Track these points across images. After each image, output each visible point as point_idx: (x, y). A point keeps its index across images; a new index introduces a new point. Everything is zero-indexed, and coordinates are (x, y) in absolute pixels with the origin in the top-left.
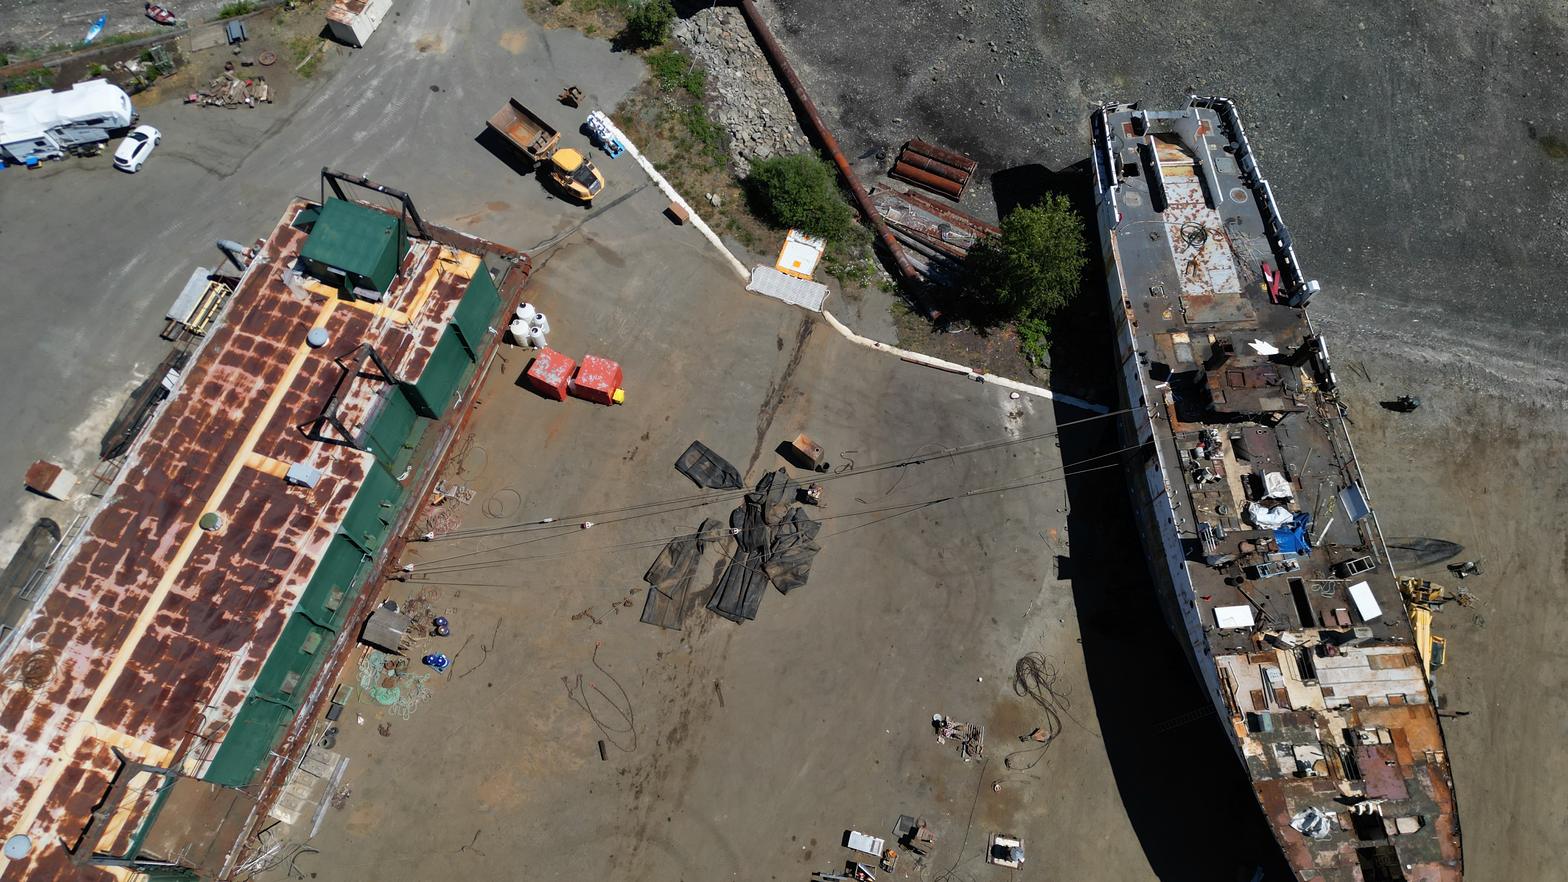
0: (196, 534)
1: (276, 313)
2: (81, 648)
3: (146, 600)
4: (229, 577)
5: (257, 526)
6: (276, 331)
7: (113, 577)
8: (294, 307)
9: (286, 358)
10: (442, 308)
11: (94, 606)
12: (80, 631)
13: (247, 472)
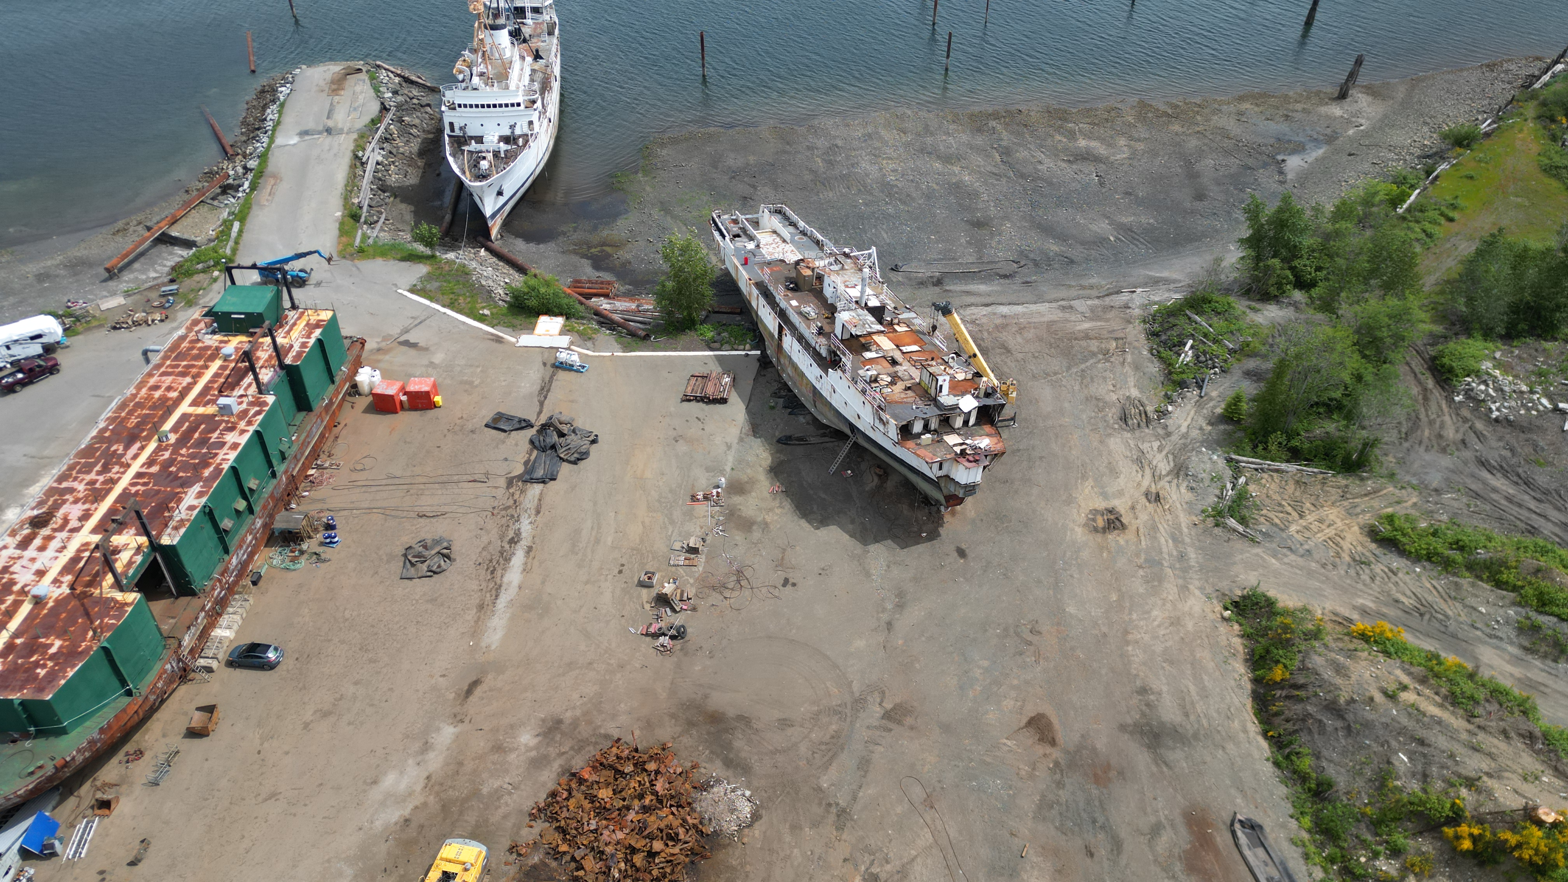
0: (153, 445)
1: (195, 352)
2: (73, 506)
3: (120, 478)
4: (179, 458)
5: (196, 435)
6: (197, 358)
7: (94, 473)
8: (207, 347)
9: (207, 367)
10: (311, 333)
11: (81, 487)
12: (71, 499)
13: (185, 417)
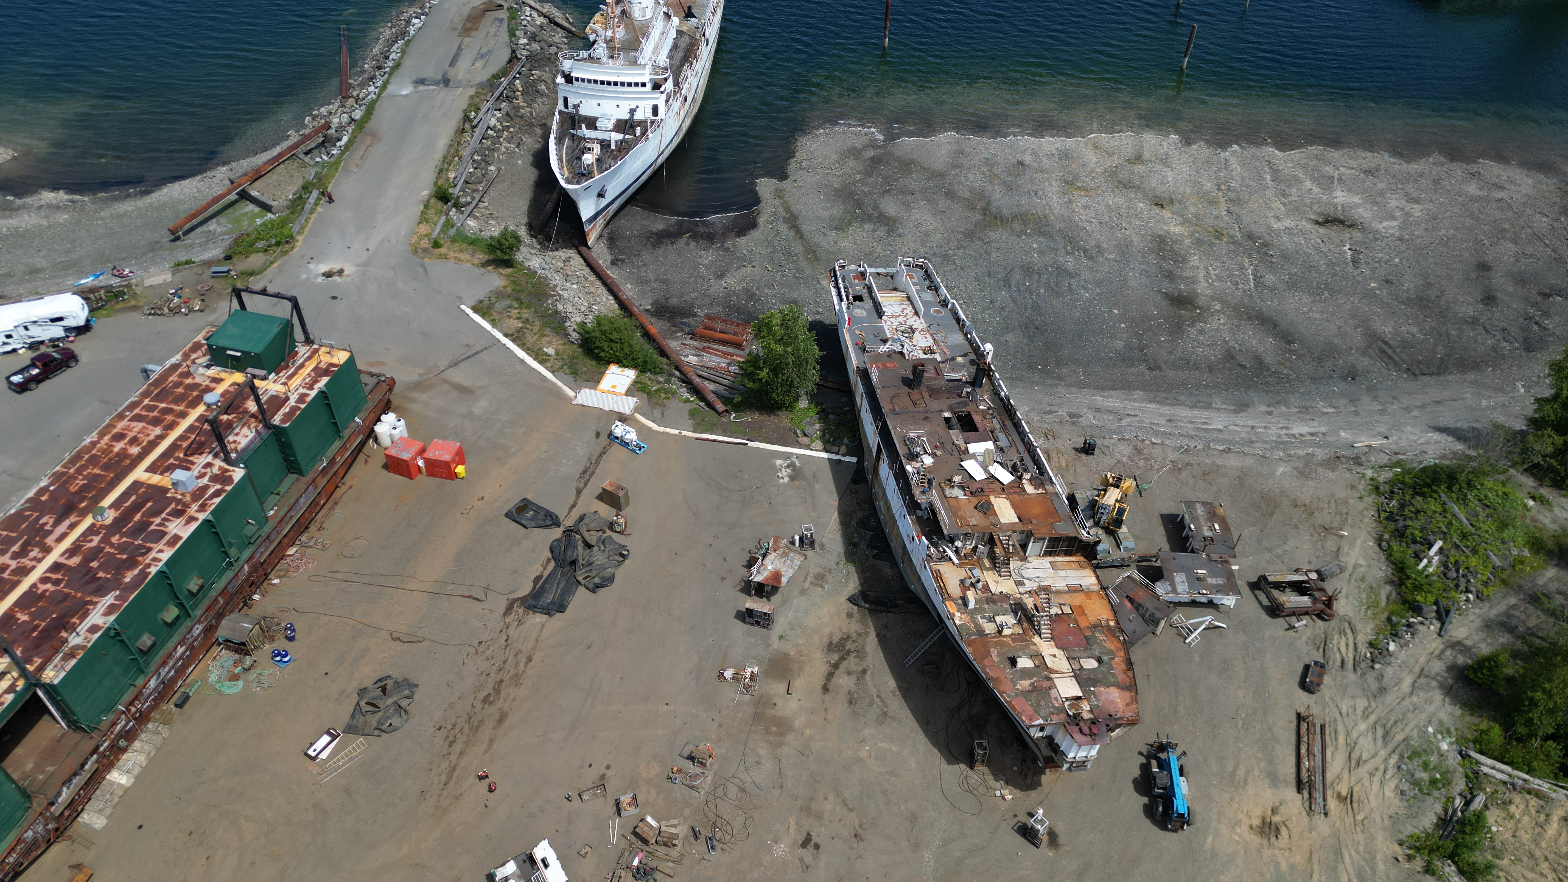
0: (85, 524)
1: (180, 390)
3: (33, 567)
4: (108, 549)
5: (138, 517)
6: (178, 400)
7: (9, 554)
8: (196, 386)
9: (183, 415)
10: (316, 381)
13: (136, 484)
